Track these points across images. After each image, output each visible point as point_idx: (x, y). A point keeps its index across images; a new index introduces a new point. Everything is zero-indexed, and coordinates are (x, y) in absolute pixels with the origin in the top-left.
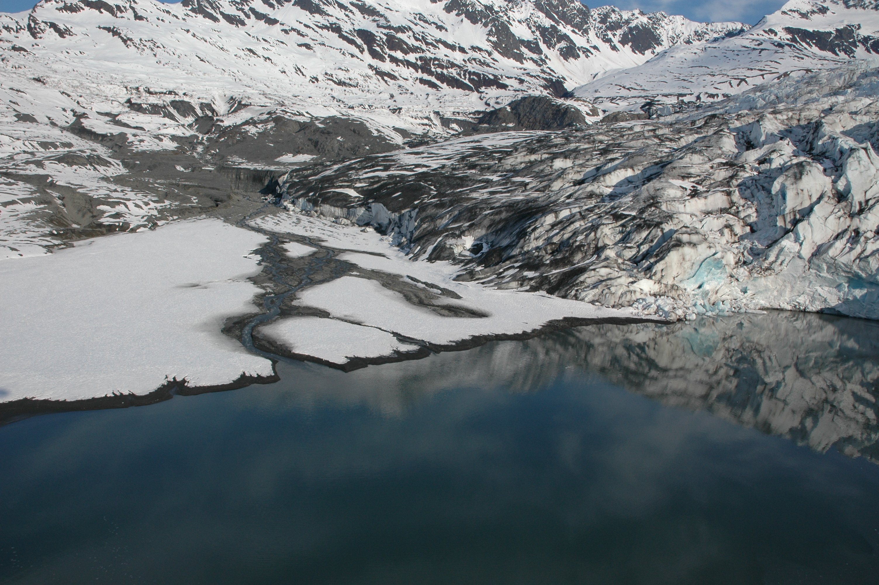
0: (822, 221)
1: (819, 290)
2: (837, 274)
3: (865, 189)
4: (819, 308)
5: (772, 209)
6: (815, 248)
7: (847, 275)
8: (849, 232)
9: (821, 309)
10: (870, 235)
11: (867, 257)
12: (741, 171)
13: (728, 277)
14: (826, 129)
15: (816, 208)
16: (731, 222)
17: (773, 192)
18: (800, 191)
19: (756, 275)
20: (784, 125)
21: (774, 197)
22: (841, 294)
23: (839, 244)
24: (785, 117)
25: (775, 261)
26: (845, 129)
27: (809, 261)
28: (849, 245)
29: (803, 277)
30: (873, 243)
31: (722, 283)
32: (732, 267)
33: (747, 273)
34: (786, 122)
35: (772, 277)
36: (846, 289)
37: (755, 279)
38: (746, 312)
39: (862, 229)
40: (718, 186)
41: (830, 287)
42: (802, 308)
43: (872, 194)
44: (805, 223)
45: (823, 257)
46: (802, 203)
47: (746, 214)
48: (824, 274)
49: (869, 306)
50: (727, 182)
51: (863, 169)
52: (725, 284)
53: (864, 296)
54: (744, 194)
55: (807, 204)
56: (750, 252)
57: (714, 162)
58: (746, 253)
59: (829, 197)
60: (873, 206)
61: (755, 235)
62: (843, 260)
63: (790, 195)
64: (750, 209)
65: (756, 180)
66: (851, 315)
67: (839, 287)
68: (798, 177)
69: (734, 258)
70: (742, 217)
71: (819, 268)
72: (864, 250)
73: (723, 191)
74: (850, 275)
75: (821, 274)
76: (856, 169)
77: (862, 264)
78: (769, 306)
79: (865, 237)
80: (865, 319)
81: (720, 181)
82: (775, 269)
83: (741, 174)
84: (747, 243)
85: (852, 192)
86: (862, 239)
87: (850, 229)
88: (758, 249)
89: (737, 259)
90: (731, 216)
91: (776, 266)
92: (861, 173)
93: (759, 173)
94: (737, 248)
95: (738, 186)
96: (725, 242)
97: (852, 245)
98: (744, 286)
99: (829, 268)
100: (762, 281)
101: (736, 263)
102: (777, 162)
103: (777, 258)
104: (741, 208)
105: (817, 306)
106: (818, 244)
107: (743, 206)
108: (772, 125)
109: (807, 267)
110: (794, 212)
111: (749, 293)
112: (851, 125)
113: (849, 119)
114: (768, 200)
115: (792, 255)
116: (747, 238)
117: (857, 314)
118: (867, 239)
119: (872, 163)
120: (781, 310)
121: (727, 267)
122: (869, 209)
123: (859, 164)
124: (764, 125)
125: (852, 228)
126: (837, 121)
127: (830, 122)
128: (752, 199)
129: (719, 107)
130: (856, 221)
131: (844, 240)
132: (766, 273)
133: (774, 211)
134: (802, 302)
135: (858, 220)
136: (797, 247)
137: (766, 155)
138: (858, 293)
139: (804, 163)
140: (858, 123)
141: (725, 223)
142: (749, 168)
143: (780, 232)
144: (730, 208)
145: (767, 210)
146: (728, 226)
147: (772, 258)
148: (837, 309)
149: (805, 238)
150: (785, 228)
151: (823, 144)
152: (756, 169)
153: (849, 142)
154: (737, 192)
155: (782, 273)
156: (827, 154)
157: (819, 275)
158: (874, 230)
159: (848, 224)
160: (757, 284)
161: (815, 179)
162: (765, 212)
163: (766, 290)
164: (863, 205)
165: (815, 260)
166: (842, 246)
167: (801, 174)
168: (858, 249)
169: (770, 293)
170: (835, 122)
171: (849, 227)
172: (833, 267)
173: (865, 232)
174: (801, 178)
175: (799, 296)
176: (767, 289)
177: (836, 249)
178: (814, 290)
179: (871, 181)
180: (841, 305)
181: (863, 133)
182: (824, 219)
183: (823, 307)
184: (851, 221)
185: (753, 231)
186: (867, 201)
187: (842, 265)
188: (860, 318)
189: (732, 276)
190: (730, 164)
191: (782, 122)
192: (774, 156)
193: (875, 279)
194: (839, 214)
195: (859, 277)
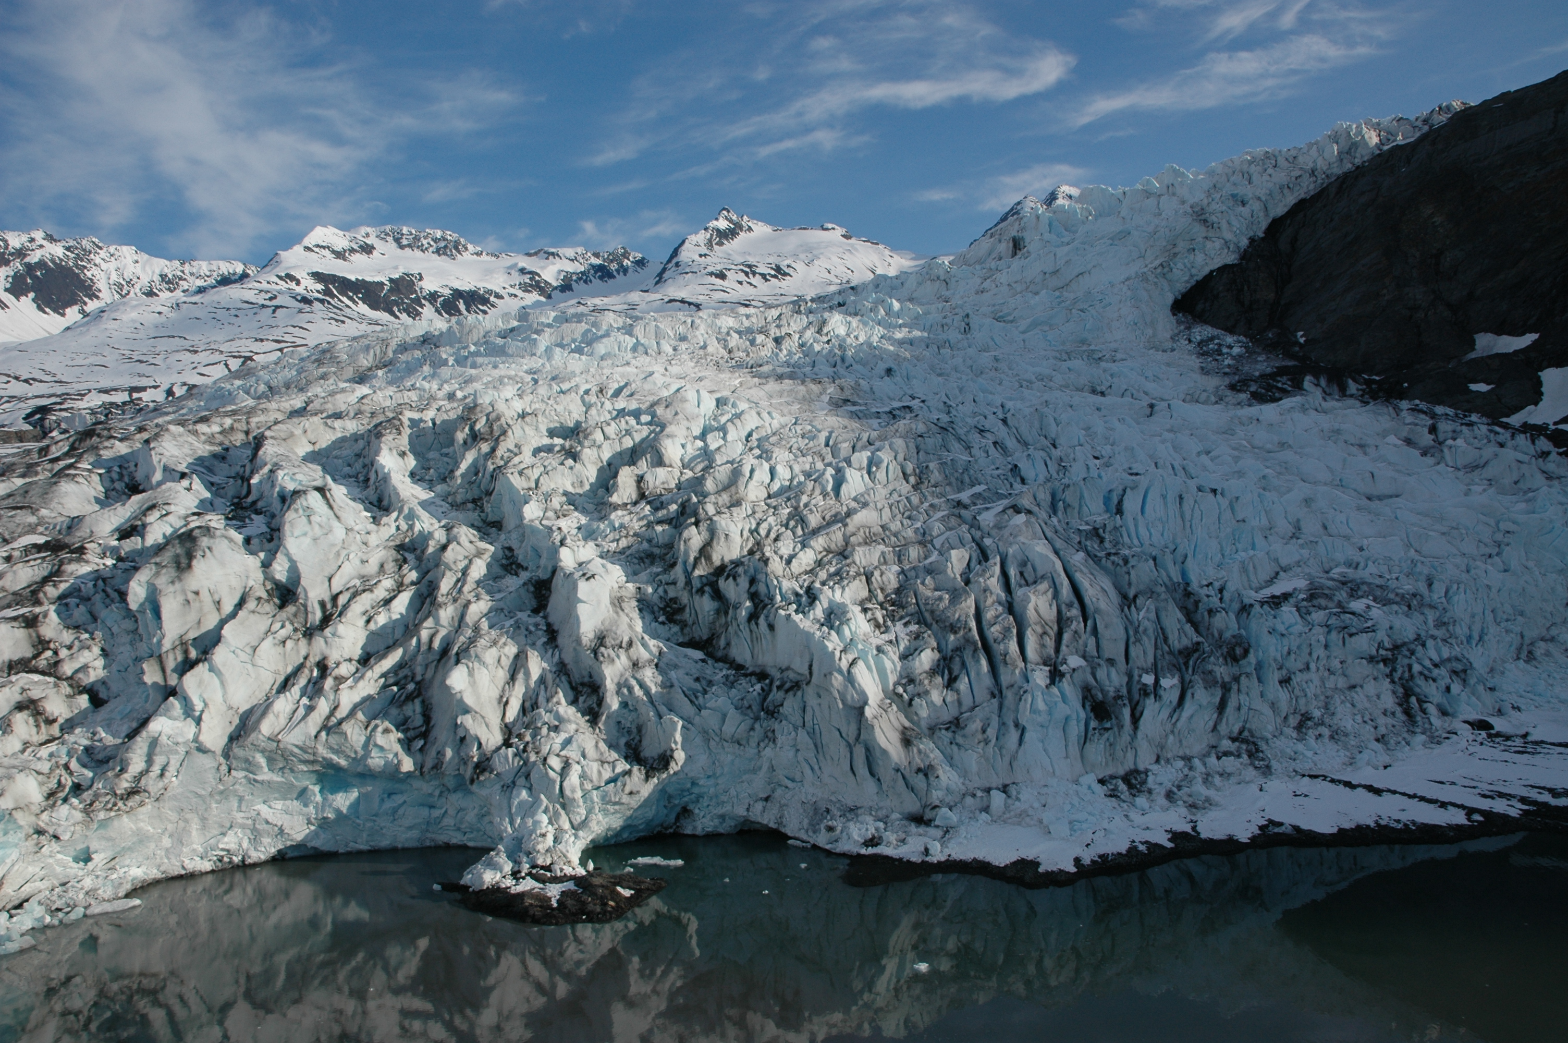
0: (244, 656)
1: (264, 810)
2: (292, 770)
3: (327, 574)
4: (273, 851)
5: (138, 644)
6: (236, 721)
7: (311, 768)
8: (306, 671)
9: (279, 851)
10: (345, 669)
11: (340, 723)
12: (71, 561)
13: (28, 837)
14: (269, 450)
15: (227, 631)
16: (35, 694)
17: (133, 606)
18: (191, 596)
19: (102, 815)
20: (212, 444)
21: (137, 615)
22: (311, 809)
23: (283, 705)
24: (216, 428)
25: (147, 771)
26: (317, 447)
27: (226, 754)
28: (305, 701)
29: (222, 792)
30: (351, 688)
31: (14, 856)
32: (36, 809)
33: (79, 816)
34: (219, 438)
35: (148, 808)
36: (319, 798)
37: (103, 824)
38: (85, 916)
39: (334, 656)
40: (9, 606)
41: (285, 799)
42: (236, 860)
43: (343, 581)
44: (202, 668)
45: (250, 739)
46: (199, 622)
47: (77, 665)
48: (265, 775)
49: (369, 824)
50: (33, 594)
51: (318, 531)
52: (22, 857)
53: (355, 806)
54: (71, 616)
55: (210, 622)
56: (86, 759)
57: (15, 545)
58: (74, 765)
59: (259, 599)
60: (346, 606)
61: (104, 712)
62: (294, 738)
63: (170, 606)
64: (86, 653)
65: (104, 580)
66: (341, 851)
67: (302, 794)
68: (183, 565)
69: (41, 784)
70: (69, 673)
71: (250, 766)
72: (336, 708)
73: (15, 619)
74: (318, 768)
75: (259, 778)
76: (305, 534)
77: (334, 740)
78: (159, 876)
79: (336, 678)
80: (370, 852)
81: (14, 594)
82: (150, 789)
83: (70, 568)
84: (80, 738)
85: (303, 582)
86: (329, 683)
87: (308, 664)
88: (105, 748)
89: (53, 784)
90: (36, 677)
91: (151, 783)
92: (315, 540)
93: (120, 559)
94: (51, 755)
95: (61, 598)
96: (18, 746)
97: (311, 699)
98: (81, 846)
99: (271, 761)
100: (126, 824)
101: (51, 795)
102: (157, 531)
103: (150, 761)
104: (63, 653)
105: (267, 849)
106: (241, 711)
107: (69, 648)
108: (180, 446)
109: (224, 768)
110: (183, 644)
111: (99, 859)
112: (326, 438)
113: (322, 427)
114: (128, 624)
115: (182, 750)
116: (81, 724)
117: (352, 844)
118: (340, 680)
119: (338, 517)
120: (191, 876)
121: (18, 815)
122: (340, 615)
123: (310, 522)
124: (158, 450)
125: (313, 659)
126: (298, 432)
127: (283, 435)
128: (91, 627)
129: (170, 410)
130: (319, 641)
131: (296, 691)
132: (130, 803)
133: (143, 648)
134: (233, 846)
135: (321, 640)
136: (189, 729)
137: (135, 518)
138: (343, 801)
139: (196, 533)
140: (340, 435)
141: (18, 698)
142: (98, 550)
143: (154, 696)
144: (36, 656)
145: (128, 647)
146: (29, 706)
147: (136, 764)
148: (310, 845)
149: (206, 705)
150: (166, 686)
151: (261, 482)
152: (114, 551)
153: (299, 477)
154: (53, 617)
155: (168, 794)
156: (260, 504)
157: (255, 780)
158: (357, 658)
159: (303, 652)
160: (113, 835)
161: (222, 564)
162: (125, 653)
163: (141, 841)
164: (329, 606)
165: (237, 751)
166: (289, 707)
167: (190, 556)
168: (323, 706)
169: (152, 845)
170: (292, 435)
171: (306, 658)
172: (279, 758)
173: (338, 664)
174: (189, 566)
175: (224, 834)
176: (142, 839)
177: (277, 716)
178: (254, 814)
179: (338, 554)
180: (315, 834)
181: (345, 453)
182: (249, 650)
183: (281, 847)
184: (309, 644)
185: (97, 701)
186: (335, 598)
187: (296, 750)
188: (360, 853)
189: (40, 832)
190: (54, 547)
191: (211, 439)
192: (152, 517)
193: (366, 765)
194: (283, 633)
195: (337, 768)
